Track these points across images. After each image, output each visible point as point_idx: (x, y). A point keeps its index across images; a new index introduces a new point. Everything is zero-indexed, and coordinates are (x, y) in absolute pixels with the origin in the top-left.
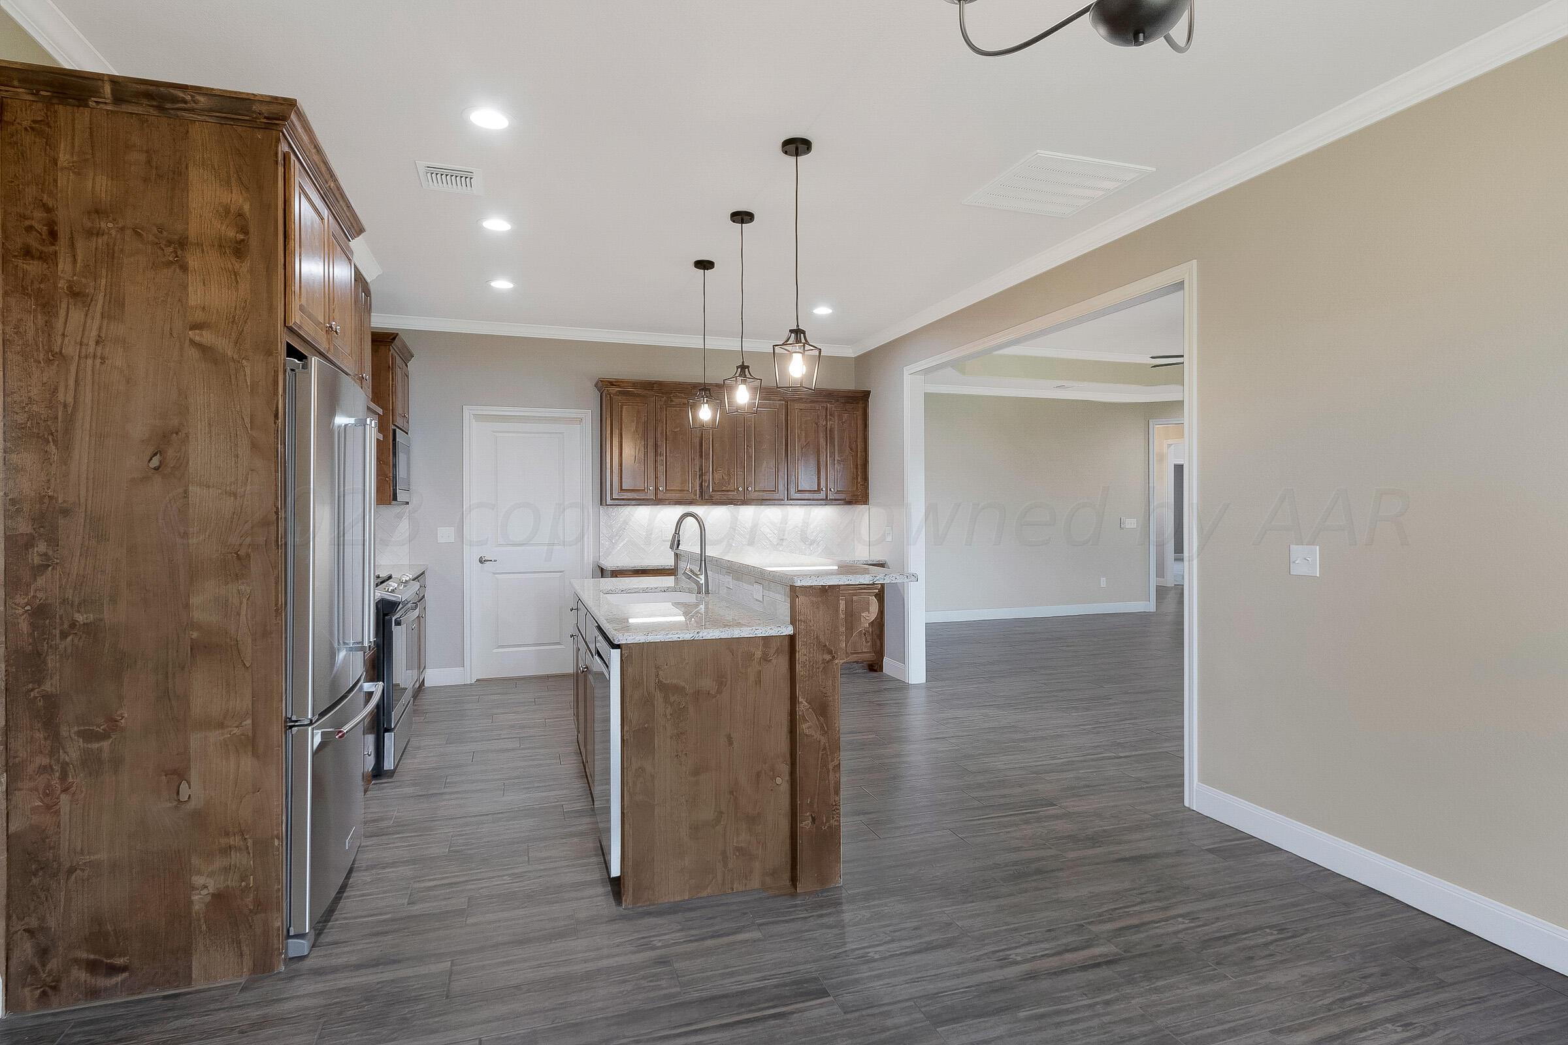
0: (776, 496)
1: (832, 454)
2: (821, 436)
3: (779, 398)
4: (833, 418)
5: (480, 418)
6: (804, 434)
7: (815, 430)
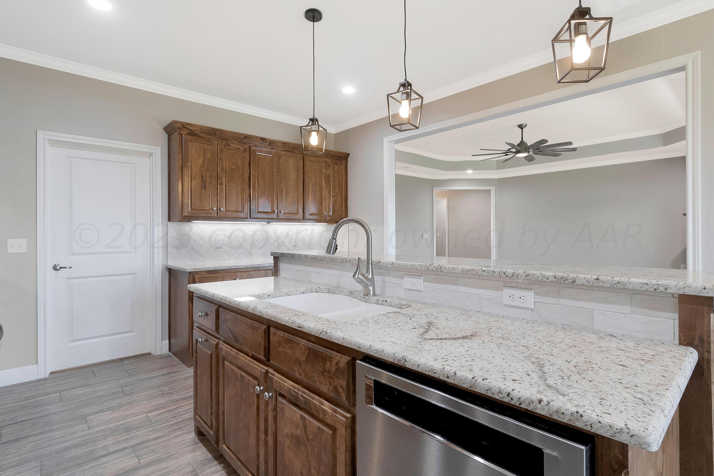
0: (296, 217)
1: (329, 192)
2: (323, 179)
3: (299, 152)
4: (329, 169)
5: (54, 143)
6: (314, 177)
7: (320, 175)
